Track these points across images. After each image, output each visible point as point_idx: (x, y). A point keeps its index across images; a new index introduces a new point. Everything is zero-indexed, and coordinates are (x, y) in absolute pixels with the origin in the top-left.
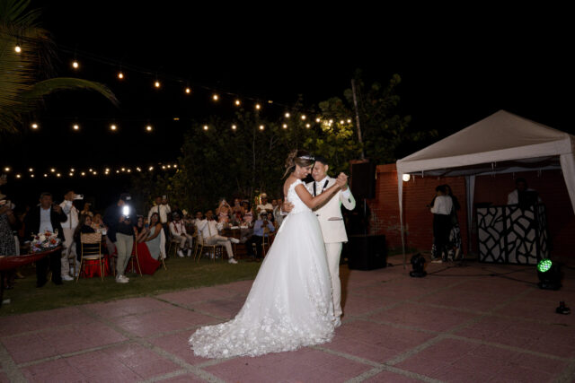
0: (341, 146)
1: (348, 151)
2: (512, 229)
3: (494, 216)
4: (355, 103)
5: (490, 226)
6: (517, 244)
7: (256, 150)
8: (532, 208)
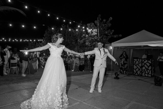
0: (93, 38)
1: (95, 39)
2: (144, 66)
3: (139, 62)
4: (98, 25)
5: (137, 64)
6: (145, 71)
7: (67, 37)
8: (151, 60)
